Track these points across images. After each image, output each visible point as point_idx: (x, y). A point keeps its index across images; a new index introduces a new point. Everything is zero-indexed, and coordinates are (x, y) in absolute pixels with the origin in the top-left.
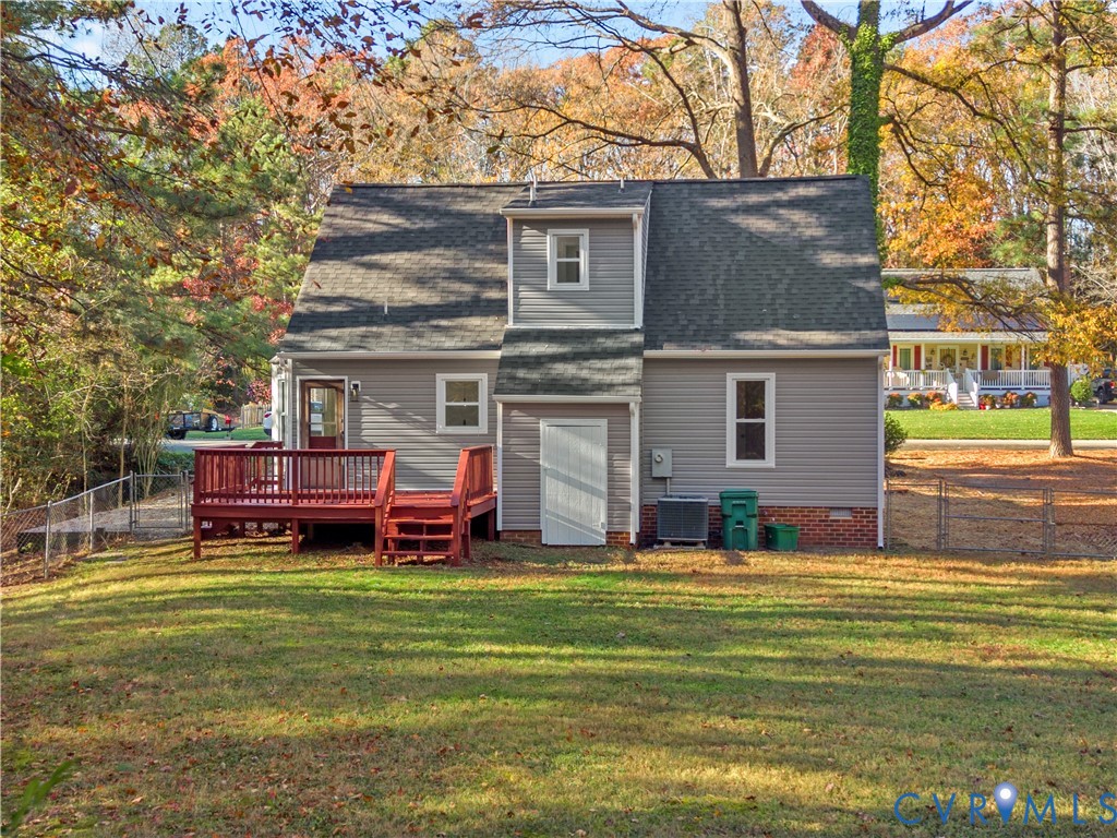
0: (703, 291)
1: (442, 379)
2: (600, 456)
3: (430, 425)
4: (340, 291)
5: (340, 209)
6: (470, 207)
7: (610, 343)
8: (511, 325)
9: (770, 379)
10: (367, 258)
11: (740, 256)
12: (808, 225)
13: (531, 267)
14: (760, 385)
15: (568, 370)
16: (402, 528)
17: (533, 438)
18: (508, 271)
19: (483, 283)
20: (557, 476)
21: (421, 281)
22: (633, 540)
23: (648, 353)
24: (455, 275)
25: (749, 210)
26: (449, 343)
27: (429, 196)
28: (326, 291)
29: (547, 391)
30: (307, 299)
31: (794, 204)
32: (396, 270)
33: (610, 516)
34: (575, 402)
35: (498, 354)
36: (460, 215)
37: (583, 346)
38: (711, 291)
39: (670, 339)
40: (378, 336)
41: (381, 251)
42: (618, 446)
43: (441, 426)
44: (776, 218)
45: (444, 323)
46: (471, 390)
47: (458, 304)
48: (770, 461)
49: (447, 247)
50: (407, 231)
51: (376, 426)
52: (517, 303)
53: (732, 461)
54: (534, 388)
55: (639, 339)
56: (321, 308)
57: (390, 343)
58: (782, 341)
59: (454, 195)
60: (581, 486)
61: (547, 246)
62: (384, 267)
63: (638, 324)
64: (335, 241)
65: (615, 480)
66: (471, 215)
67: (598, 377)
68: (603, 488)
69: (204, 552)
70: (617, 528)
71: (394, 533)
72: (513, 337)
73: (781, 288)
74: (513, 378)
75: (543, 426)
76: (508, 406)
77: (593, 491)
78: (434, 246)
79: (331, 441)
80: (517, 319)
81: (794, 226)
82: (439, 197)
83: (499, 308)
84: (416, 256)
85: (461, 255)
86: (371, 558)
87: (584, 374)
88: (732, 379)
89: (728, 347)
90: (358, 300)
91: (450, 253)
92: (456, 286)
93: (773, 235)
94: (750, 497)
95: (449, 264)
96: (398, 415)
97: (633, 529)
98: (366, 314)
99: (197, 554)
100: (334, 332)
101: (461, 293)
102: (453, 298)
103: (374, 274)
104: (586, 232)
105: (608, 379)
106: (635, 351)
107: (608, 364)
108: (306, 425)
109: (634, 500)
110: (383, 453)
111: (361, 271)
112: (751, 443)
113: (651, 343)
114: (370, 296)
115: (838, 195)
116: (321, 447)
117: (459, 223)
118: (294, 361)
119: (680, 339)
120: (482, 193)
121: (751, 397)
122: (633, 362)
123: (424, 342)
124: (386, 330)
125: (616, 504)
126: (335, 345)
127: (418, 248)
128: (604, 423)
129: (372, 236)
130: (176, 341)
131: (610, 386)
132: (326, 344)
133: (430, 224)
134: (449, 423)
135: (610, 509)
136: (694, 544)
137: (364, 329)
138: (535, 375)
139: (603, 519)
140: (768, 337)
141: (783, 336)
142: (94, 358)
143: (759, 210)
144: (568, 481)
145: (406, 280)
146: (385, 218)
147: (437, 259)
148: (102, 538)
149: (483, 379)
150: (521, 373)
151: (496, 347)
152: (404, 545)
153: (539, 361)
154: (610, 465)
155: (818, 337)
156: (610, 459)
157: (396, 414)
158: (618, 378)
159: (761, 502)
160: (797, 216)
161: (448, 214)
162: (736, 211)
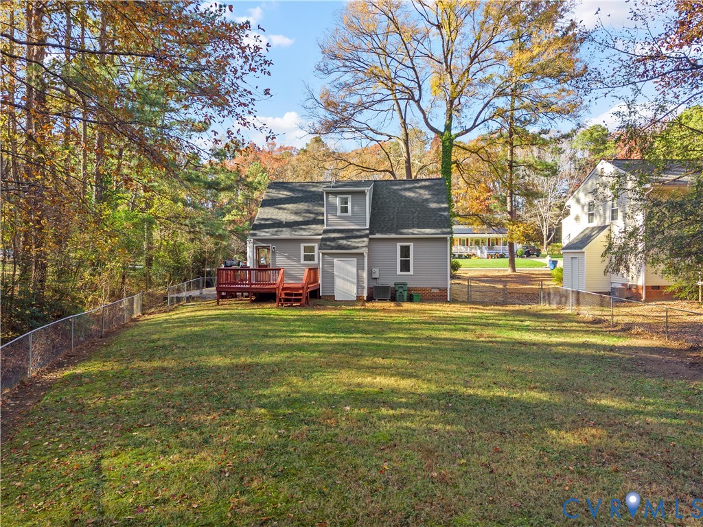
0: (389, 216)
1: (302, 246)
2: (354, 270)
3: (299, 261)
4: (269, 217)
5: (271, 190)
6: (314, 189)
7: (358, 233)
8: (325, 227)
9: (411, 245)
10: (279, 206)
11: (402, 204)
12: (426, 194)
13: (332, 208)
14: (408, 247)
15: (344, 242)
16: (286, 294)
17: (332, 265)
18: (324, 210)
19: (317, 214)
20: (340, 277)
21: (296, 213)
22: (365, 299)
23: (370, 236)
24: (309, 211)
25: (406, 190)
26: (305, 233)
27: (300, 186)
28: (265, 217)
29: (336, 249)
30: (259, 219)
31: (420, 188)
32: (288, 210)
33: (357, 291)
34: (346, 252)
35: (320, 237)
36: (310, 192)
37: (350, 235)
38: (392, 216)
39: (378, 232)
40: (282, 231)
41: (284, 204)
42: (360, 267)
43: (302, 261)
44: (414, 192)
45: (303, 227)
46: (312, 249)
47: (308, 221)
48: (411, 272)
49: (305, 202)
50: (292, 197)
51: (281, 261)
52: (327, 220)
53: (399, 272)
54: (332, 248)
55: (368, 232)
56: (263, 222)
57: (286, 234)
58: (415, 232)
59: (309, 185)
60: (348, 281)
61: (337, 201)
62: (284, 209)
63: (368, 227)
64: (269, 200)
65: (359, 279)
66: (314, 192)
67: (353, 244)
68: (355, 281)
69: (220, 303)
70: (360, 295)
71: (283, 296)
72: (326, 232)
73: (416, 214)
74: (325, 245)
75: (335, 260)
76: (323, 254)
77: (352, 282)
78: (301, 202)
79: (266, 266)
80: (327, 225)
81: (421, 194)
82: (303, 186)
83: (321, 222)
84: (295, 205)
85: (310, 205)
86: (276, 305)
87: (349, 243)
88: (399, 245)
89: (397, 234)
90: (275, 219)
91: (306, 204)
92: (308, 215)
93: (413, 198)
94: (405, 284)
95: (306, 208)
96: (288, 257)
97: (365, 295)
98: (278, 224)
99: (218, 303)
100: (267, 230)
101: (309, 217)
102: (306, 219)
103: (281, 211)
104: (350, 196)
105: (357, 245)
106: (366, 236)
107: (357, 240)
108: (258, 261)
109: (366, 285)
110: (280, 269)
111: (277, 210)
112: (405, 266)
113: (372, 233)
114: (279, 219)
115: (436, 184)
116: (262, 268)
117: (309, 194)
118: (254, 239)
119: (381, 232)
120: (318, 185)
121: (405, 251)
122: (365, 239)
123: (296, 233)
124: (284, 229)
125: (360, 287)
126: (267, 234)
127: (296, 203)
128: (355, 259)
129: (281, 199)
130: (220, 235)
131: (357, 248)
132: (264, 234)
133: (300, 195)
134: (305, 260)
135: (358, 288)
136: (386, 300)
137: (276, 229)
138: (333, 244)
139: (355, 291)
140: (411, 231)
141: (416, 231)
142: (192, 240)
143: (409, 189)
144: (344, 279)
145: (291, 213)
146: (285, 193)
147: (302, 206)
148: (189, 299)
149: (316, 245)
150: (328, 243)
151: (320, 235)
152: (287, 300)
153: (334, 239)
154: (358, 274)
155: (427, 231)
156: (357, 271)
157: (287, 257)
158: (360, 245)
159: (408, 286)
160: (422, 191)
161: (306, 191)
162: (401, 190)
